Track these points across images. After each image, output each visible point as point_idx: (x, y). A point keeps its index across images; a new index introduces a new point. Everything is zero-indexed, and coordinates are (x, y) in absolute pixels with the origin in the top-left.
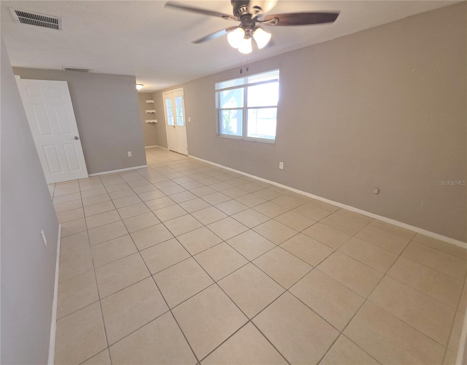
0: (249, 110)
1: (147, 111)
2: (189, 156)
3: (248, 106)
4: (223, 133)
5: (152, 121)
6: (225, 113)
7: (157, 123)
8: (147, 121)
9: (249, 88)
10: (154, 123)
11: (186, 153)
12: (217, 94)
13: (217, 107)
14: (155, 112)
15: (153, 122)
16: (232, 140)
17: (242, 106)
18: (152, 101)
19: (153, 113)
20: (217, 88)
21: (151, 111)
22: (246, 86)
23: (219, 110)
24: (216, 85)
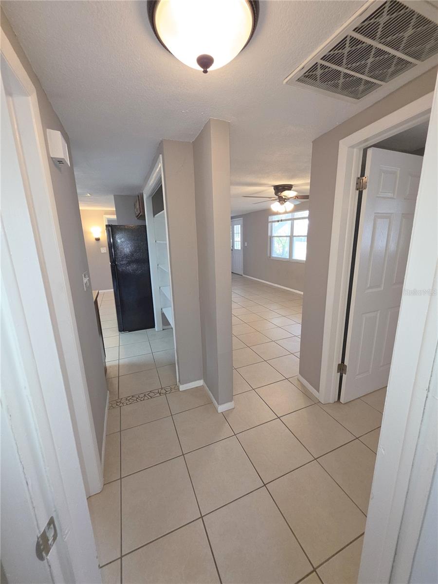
0: (295, 238)
2: (244, 275)
3: (294, 235)
4: (273, 256)
6: (275, 240)
9: (296, 222)
12: (270, 224)
13: (269, 234)
16: (280, 262)
17: (290, 235)
20: (270, 220)
22: (293, 219)
23: (271, 237)
24: (270, 217)
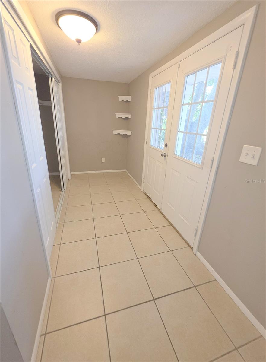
1: (118, 115)
5: (122, 132)
7: (130, 136)
8: (116, 132)
10: (125, 136)
11: (194, 242)
14: (130, 117)
15: (124, 134)
18: (128, 98)
19: (127, 119)
21: (124, 116)
